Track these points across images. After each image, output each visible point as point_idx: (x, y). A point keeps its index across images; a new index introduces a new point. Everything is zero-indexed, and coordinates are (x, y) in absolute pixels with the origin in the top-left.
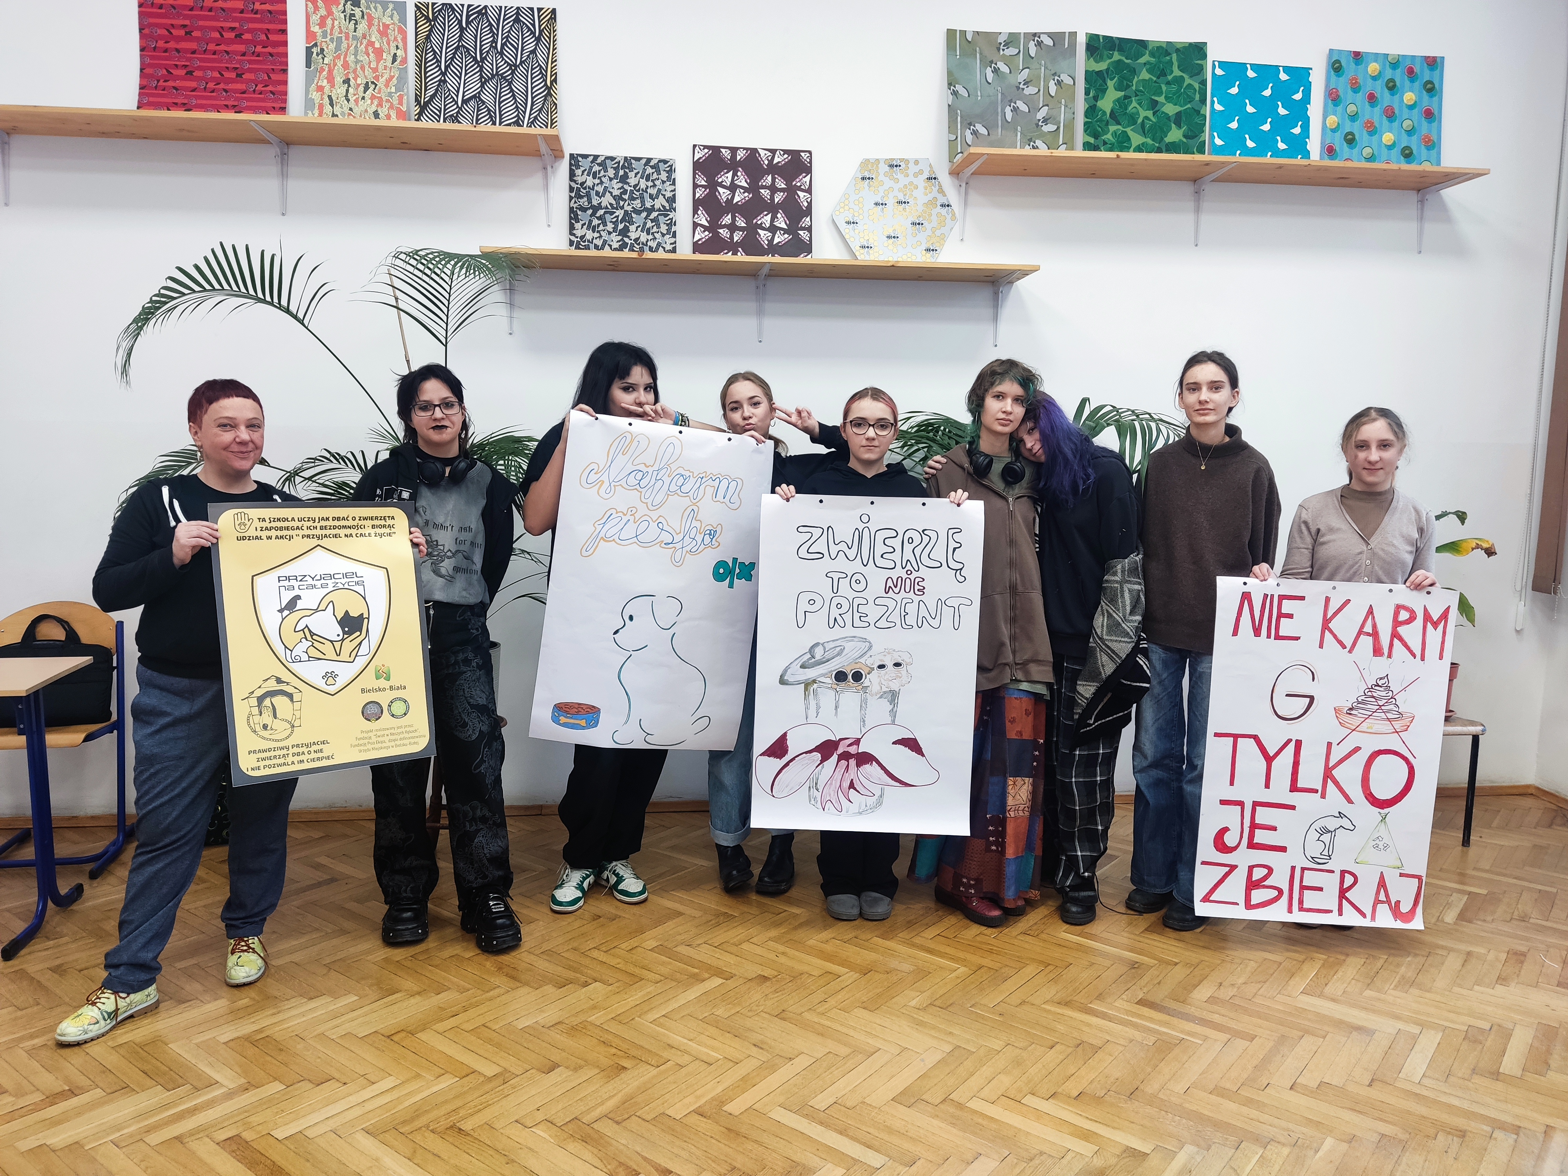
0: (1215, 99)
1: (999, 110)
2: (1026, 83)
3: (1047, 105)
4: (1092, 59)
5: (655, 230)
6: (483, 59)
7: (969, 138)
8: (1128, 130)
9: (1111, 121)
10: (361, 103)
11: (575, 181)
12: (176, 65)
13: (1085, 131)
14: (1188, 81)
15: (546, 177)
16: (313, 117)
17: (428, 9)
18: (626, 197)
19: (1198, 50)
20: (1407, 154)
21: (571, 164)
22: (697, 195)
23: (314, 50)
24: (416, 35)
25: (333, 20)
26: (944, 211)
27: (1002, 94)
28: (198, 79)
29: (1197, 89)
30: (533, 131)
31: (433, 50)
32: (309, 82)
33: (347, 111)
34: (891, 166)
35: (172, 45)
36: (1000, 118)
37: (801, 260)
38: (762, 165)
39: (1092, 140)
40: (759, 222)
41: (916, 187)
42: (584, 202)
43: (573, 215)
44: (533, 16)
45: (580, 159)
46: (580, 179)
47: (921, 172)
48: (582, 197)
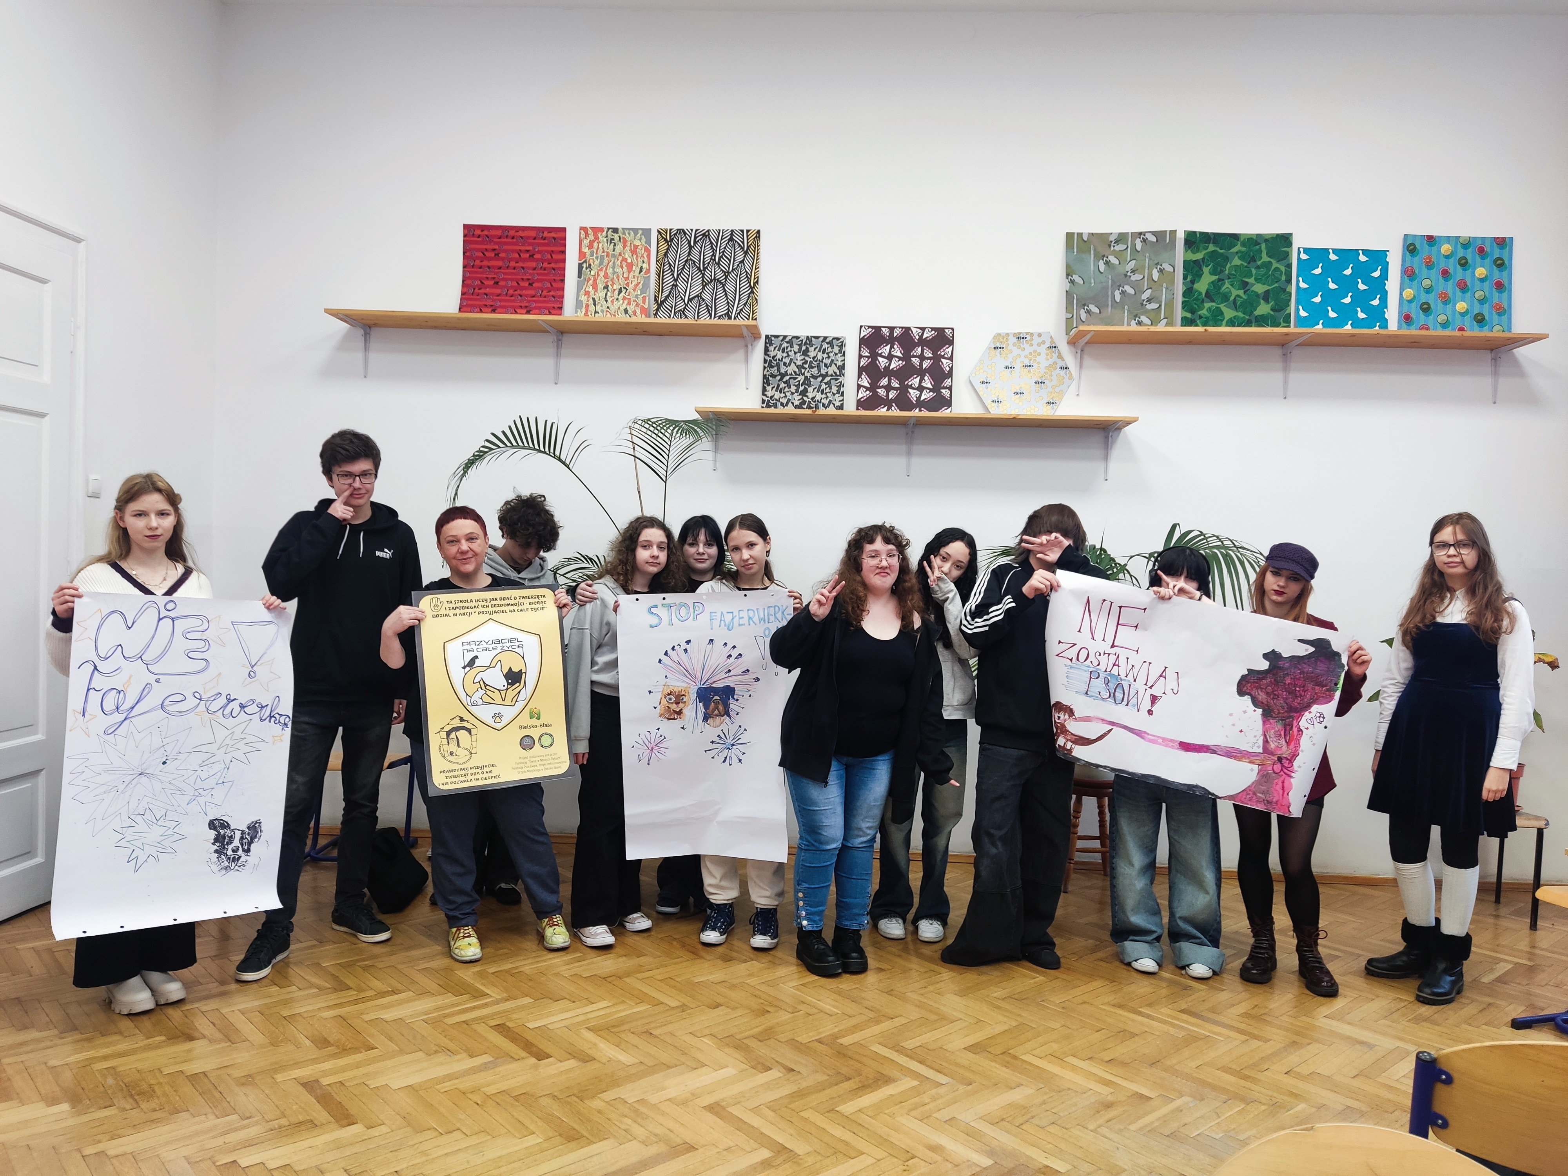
0: (1300, 279)
1: (1110, 293)
2: (1133, 271)
3: (1151, 288)
4: (1189, 251)
5: (828, 390)
6: (704, 269)
7: (1083, 315)
8: (1222, 306)
9: (1206, 299)
10: (615, 303)
11: (768, 355)
12: (487, 278)
13: (1183, 308)
14: (1275, 265)
15: (747, 353)
16: (580, 316)
17: (666, 233)
18: (806, 366)
19: (1285, 239)
20: (1480, 320)
21: (766, 343)
22: (862, 364)
23: (584, 265)
24: (658, 253)
25: (598, 243)
26: (1063, 372)
27: (1112, 280)
28: (502, 287)
29: (1284, 271)
30: (739, 322)
31: (669, 263)
32: (579, 288)
33: (605, 309)
34: (1019, 338)
35: (485, 263)
36: (1110, 299)
37: (945, 413)
38: (914, 340)
39: (1189, 315)
40: (910, 384)
41: (1039, 354)
42: (774, 370)
43: (766, 381)
44: (743, 236)
45: (773, 338)
46: (772, 354)
47: (1044, 342)
48: (773, 367)
